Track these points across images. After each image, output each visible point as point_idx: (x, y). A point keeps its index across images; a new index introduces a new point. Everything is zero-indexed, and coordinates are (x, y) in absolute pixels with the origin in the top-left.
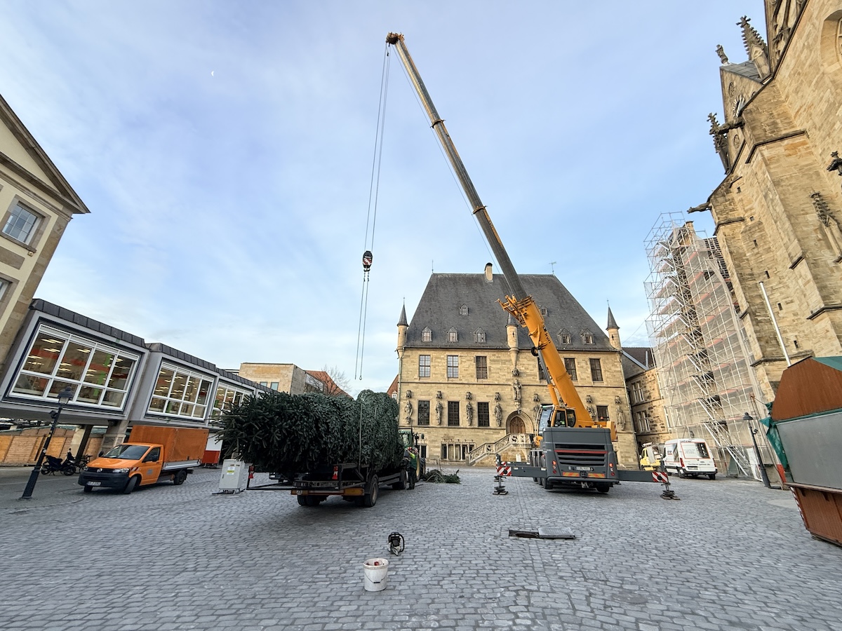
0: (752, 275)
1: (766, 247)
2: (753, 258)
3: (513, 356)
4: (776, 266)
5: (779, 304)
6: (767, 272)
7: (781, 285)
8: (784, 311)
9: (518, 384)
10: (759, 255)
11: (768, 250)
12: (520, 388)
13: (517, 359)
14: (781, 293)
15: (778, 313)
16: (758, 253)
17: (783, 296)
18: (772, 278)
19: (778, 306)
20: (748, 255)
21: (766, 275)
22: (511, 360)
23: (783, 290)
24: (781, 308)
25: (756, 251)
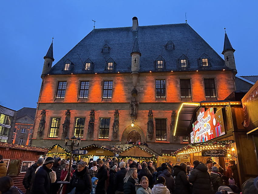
3: (135, 79)
9: (136, 101)
12: (137, 105)
13: (138, 81)
22: (132, 82)
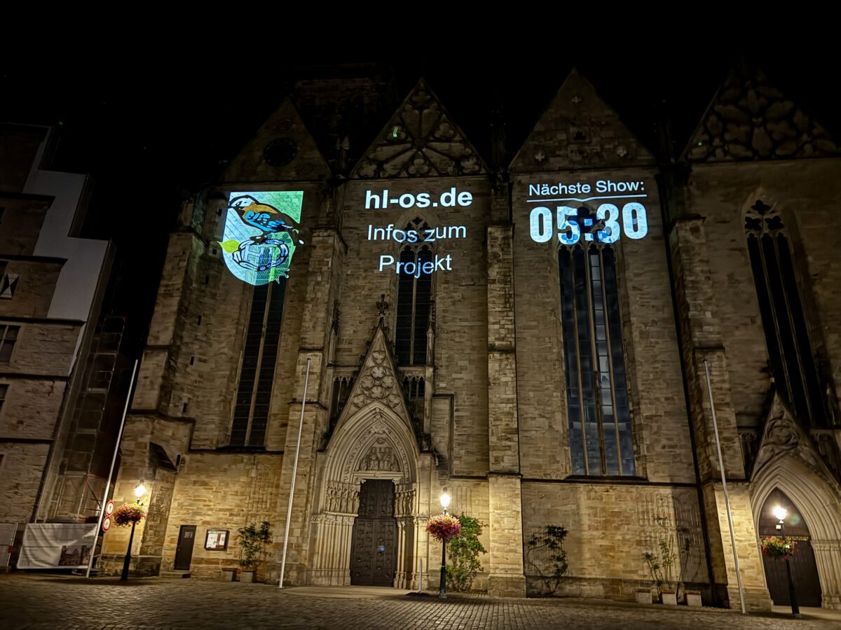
0: (187, 309)
1: (213, 291)
2: (196, 292)
4: (211, 317)
5: (193, 359)
6: (200, 317)
7: (204, 339)
8: (193, 367)
10: (203, 294)
11: (214, 296)
14: (201, 347)
15: (187, 366)
16: (203, 291)
17: (200, 351)
18: (201, 326)
19: (190, 358)
20: (194, 285)
21: (198, 320)
23: (204, 344)
24: (192, 363)
25: (203, 287)
